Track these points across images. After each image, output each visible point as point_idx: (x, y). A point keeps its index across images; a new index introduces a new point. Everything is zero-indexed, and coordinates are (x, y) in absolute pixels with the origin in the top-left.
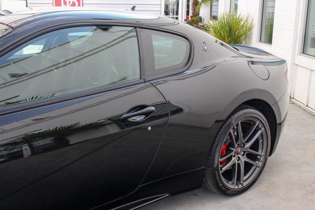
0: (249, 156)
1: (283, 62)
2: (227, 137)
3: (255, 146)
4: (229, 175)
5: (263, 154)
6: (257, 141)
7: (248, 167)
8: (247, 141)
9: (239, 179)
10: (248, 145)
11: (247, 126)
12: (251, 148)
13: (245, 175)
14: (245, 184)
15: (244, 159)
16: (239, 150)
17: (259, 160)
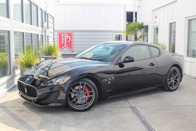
0: (175, 80)
1: (182, 56)
2: (169, 74)
3: (176, 78)
4: (170, 85)
5: (179, 80)
6: (177, 76)
7: (175, 84)
8: (175, 76)
9: (173, 87)
10: (175, 77)
11: (175, 71)
12: (175, 78)
13: (174, 86)
14: (174, 88)
15: (174, 81)
16: (172, 78)
17: (178, 82)
